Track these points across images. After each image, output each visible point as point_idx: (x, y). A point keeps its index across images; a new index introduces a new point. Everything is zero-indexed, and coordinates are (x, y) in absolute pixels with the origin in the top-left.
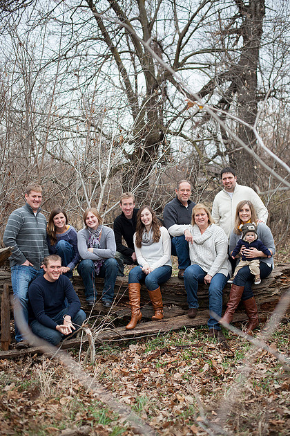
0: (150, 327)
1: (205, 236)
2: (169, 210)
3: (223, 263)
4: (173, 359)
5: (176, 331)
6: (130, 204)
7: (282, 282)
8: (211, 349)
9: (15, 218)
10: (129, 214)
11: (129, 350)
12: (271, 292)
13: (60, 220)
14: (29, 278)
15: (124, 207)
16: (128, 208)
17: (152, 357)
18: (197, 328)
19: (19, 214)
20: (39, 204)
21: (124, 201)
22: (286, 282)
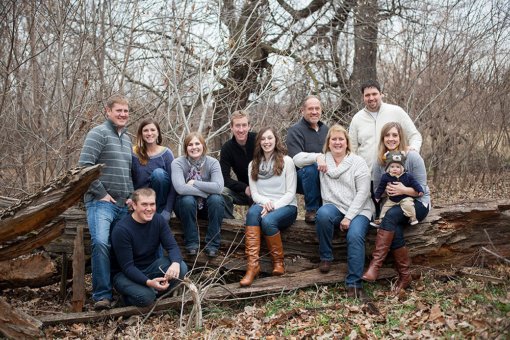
0: (270, 284)
1: (341, 167)
2: (293, 133)
3: (365, 203)
4: (305, 325)
5: (304, 289)
6: (244, 125)
7: (440, 228)
8: (353, 312)
9: (95, 136)
10: (242, 139)
11: (244, 314)
12: (426, 241)
13: (150, 133)
14: (110, 217)
15: (235, 129)
16: (241, 131)
17: (276, 322)
18: (331, 286)
19: (101, 132)
20: (125, 121)
21: (236, 121)
22: (445, 229)
